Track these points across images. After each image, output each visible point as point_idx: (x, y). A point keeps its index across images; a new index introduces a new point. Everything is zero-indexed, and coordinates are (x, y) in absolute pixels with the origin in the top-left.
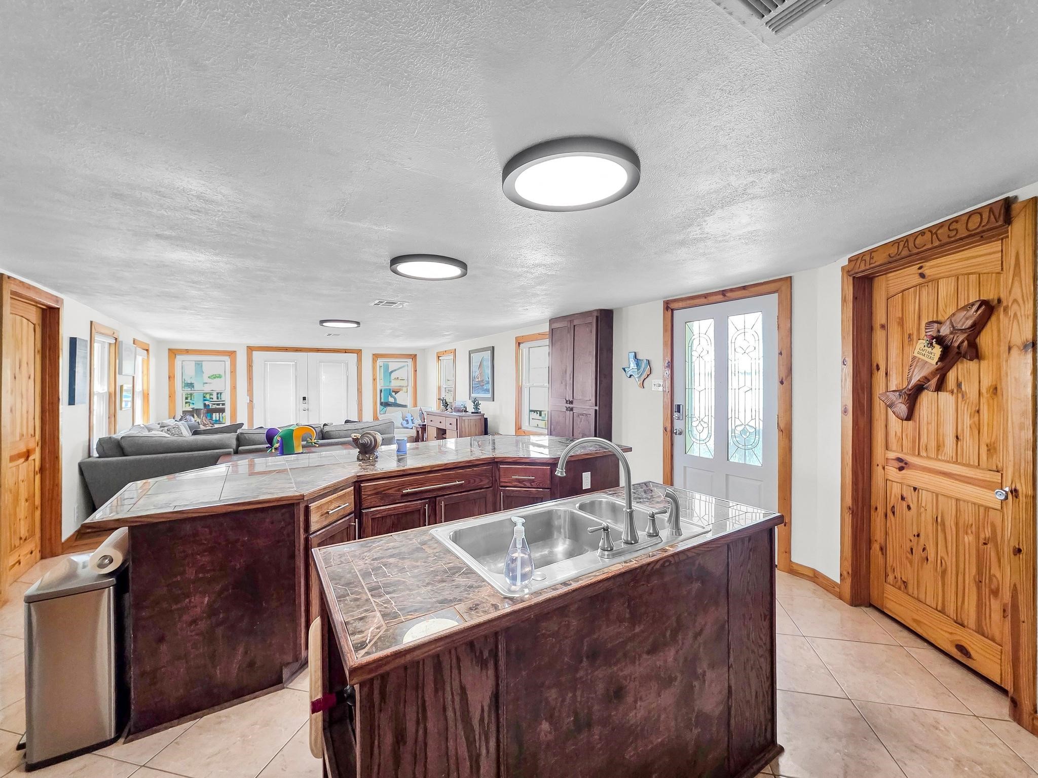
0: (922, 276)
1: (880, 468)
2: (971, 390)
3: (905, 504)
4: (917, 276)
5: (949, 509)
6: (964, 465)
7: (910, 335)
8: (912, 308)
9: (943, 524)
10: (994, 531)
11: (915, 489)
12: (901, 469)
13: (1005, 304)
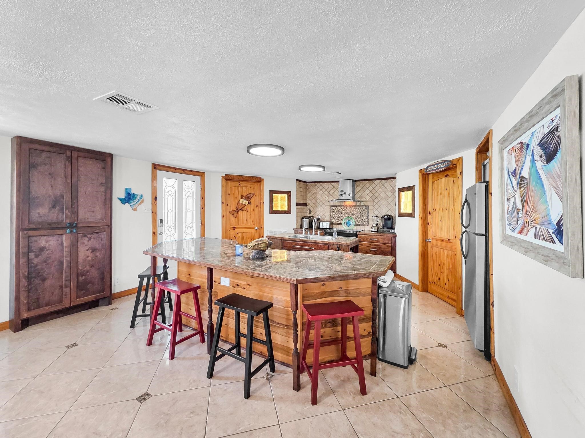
0: (240, 185)
1: (228, 230)
2: (249, 210)
3: (235, 237)
4: (238, 185)
5: (245, 235)
6: (248, 225)
7: (236, 198)
8: (236, 191)
9: (244, 238)
10: (253, 237)
11: (237, 233)
12: (234, 229)
13: (255, 194)
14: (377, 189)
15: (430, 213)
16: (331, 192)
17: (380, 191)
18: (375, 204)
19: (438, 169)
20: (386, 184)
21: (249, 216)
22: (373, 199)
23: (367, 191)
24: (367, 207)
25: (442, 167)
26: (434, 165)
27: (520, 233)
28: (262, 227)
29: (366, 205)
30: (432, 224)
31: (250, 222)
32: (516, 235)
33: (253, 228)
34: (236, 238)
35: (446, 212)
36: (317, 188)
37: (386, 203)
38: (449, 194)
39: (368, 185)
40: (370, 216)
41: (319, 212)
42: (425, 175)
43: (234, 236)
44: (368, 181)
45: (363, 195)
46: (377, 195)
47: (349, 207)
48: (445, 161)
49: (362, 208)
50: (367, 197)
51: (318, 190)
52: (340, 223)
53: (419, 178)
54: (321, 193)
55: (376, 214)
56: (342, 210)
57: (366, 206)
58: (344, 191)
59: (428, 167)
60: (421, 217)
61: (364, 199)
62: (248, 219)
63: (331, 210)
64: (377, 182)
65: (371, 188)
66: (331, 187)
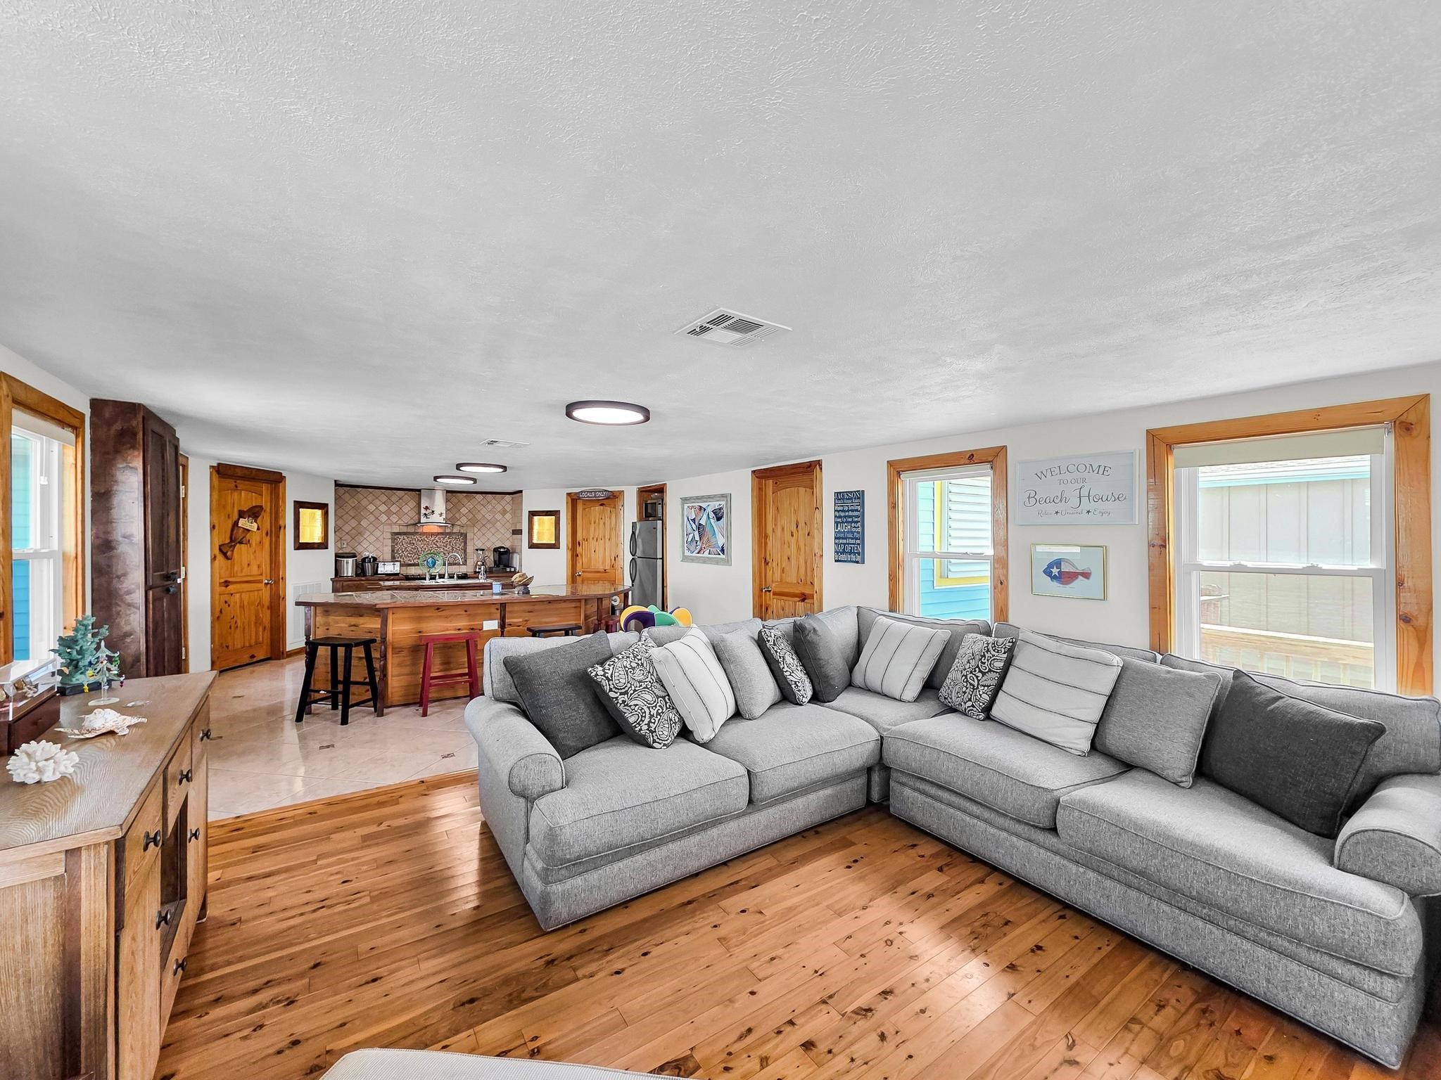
0: (236, 486)
3: (227, 605)
4: (234, 486)
6: (251, 576)
11: (232, 595)
12: (227, 586)
14: (479, 507)
15: (579, 543)
16: (394, 509)
17: (484, 511)
18: (476, 530)
19: (595, 496)
20: (494, 501)
21: (252, 556)
22: (474, 522)
23: (464, 510)
24: (464, 536)
25: (602, 496)
26: (591, 492)
27: (698, 553)
28: (282, 578)
29: (462, 531)
30: (582, 555)
31: (255, 570)
32: (694, 554)
33: (260, 582)
34: (229, 606)
35: (602, 542)
36: (362, 497)
37: (493, 530)
38: (604, 524)
39: (465, 501)
40: (470, 549)
41: (365, 544)
42: (574, 500)
43: (226, 602)
44: (465, 495)
45: (457, 515)
46: (479, 517)
47: (432, 534)
48: (606, 491)
49: (454, 536)
50: (464, 520)
51: (364, 502)
52: (412, 562)
53: (567, 503)
54: (371, 508)
55: (479, 545)
56: (418, 540)
57: (462, 534)
58: (432, 509)
59: (582, 492)
60: (570, 547)
61: (459, 523)
62: (252, 561)
63: (393, 540)
64: (479, 497)
65: (470, 505)
66: (394, 499)
